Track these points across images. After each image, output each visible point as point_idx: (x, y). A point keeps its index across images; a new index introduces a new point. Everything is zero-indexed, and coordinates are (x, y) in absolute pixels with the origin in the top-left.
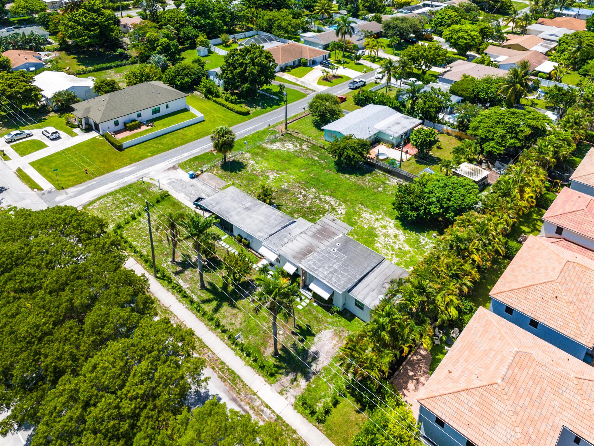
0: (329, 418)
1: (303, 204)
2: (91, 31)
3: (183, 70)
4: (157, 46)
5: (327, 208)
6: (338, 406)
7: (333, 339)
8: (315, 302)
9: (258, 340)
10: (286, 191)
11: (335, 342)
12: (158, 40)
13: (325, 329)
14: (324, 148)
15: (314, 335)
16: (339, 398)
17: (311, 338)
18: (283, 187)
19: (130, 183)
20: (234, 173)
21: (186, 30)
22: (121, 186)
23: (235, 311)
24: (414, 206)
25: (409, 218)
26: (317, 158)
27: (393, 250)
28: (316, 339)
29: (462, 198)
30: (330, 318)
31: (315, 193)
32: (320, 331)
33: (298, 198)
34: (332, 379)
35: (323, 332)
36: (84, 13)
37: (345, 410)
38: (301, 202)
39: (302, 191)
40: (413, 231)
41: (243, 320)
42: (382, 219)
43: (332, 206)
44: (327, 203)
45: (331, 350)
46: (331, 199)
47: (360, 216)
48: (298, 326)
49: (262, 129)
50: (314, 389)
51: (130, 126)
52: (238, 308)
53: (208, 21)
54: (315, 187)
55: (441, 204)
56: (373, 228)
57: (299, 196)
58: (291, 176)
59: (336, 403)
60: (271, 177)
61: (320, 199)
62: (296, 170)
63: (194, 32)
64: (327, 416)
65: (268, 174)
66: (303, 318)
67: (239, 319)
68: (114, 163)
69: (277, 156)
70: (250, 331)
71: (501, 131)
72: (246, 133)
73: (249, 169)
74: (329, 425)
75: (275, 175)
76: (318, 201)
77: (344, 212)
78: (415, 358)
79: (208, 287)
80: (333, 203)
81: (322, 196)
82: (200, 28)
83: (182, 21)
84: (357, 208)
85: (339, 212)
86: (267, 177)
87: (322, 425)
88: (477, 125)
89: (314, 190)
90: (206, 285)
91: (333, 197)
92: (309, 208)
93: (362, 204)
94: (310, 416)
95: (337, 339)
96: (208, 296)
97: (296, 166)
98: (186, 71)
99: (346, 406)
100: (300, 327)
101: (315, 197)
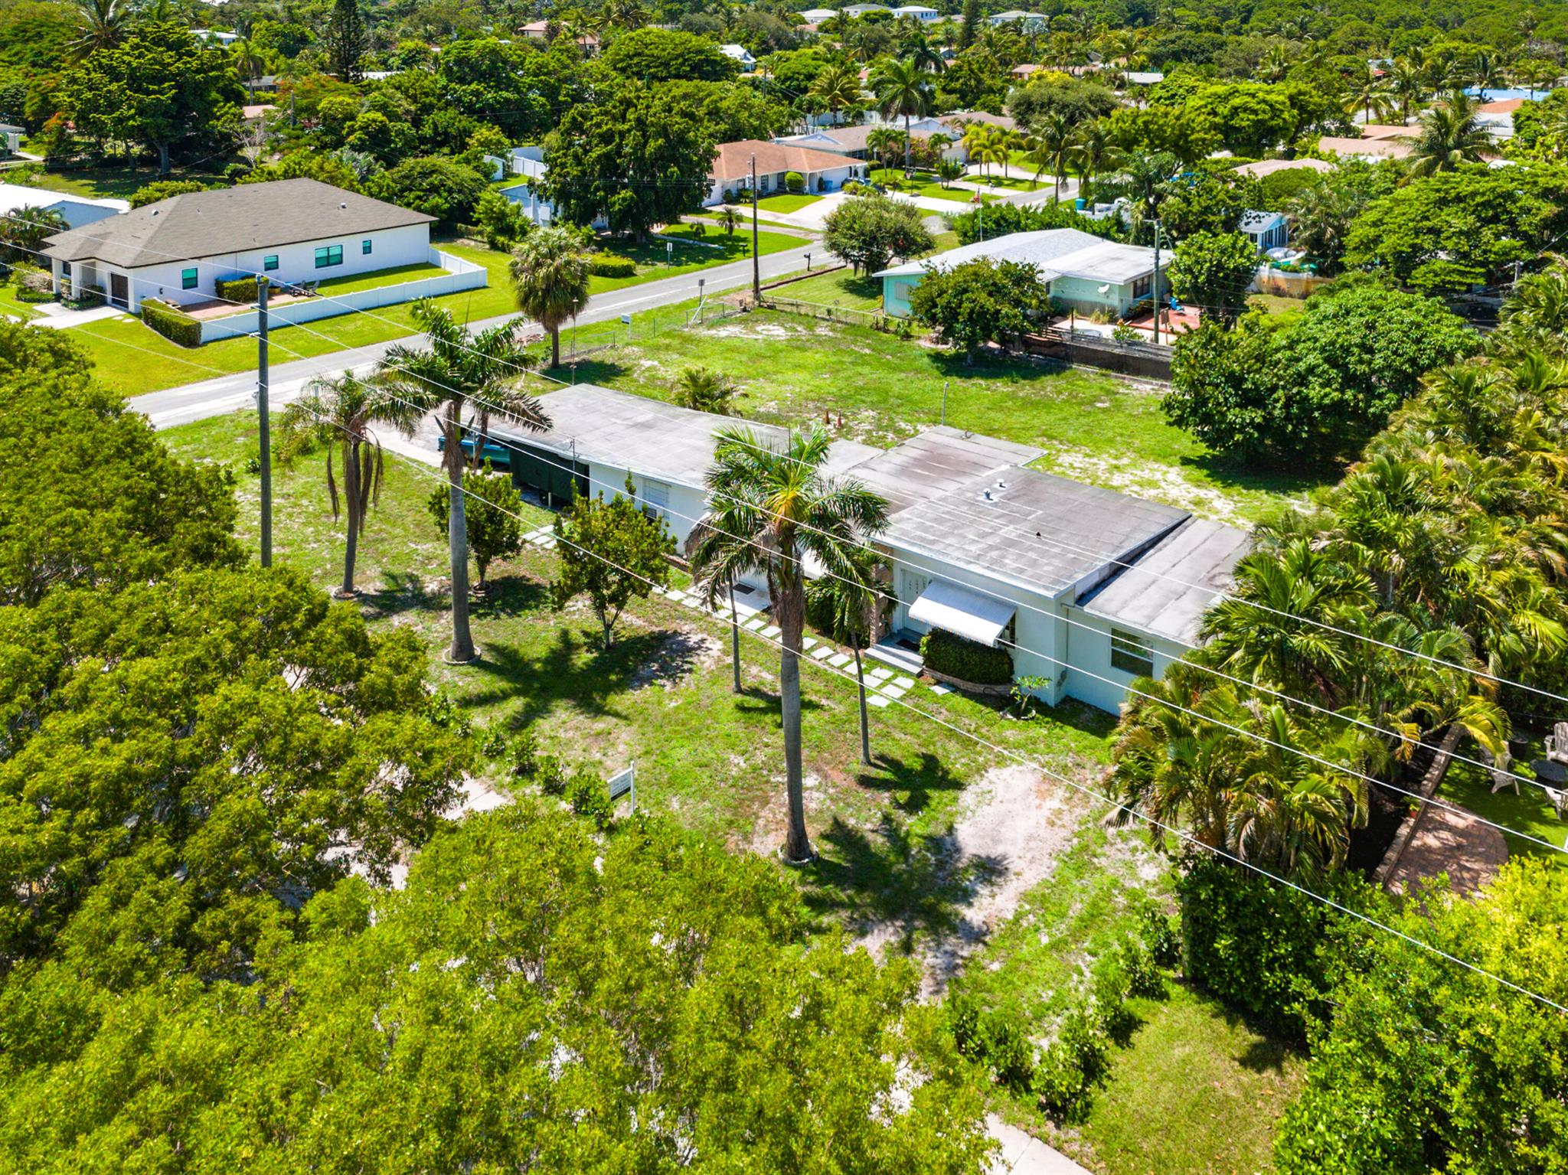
0: (1104, 1097)
2: (148, 93)
3: (425, 175)
4: (352, 131)
6: (1135, 1037)
7: (1042, 795)
8: (939, 683)
9: (712, 811)
11: (1055, 803)
12: (353, 118)
13: (1001, 761)
14: (886, 331)
15: (958, 785)
16: (1136, 1006)
17: (948, 795)
19: (210, 415)
21: (441, 117)
22: (175, 423)
23: (601, 724)
24: (1248, 385)
25: (1238, 437)
26: (867, 351)
28: (967, 798)
29: (1415, 334)
30: (1010, 728)
31: (878, 420)
32: (981, 770)
34: (1077, 935)
35: (992, 773)
36: (136, 47)
37: (1179, 1052)
39: (831, 415)
40: (1258, 488)
41: (641, 750)
45: (1044, 832)
48: (882, 757)
49: (677, 301)
50: (999, 977)
51: (235, 289)
52: (617, 715)
53: (505, 94)
54: (873, 406)
55: (1343, 368)
58: (789, 388)
59: (1122, 1028)
62: (803, 376)
63: (465, 122)
64: (1092, 1088)
66: (898, 735)
67: (621, 748)
68: (160, 374)
69: (733, 350)
70: (671, 784)
71: (1457, 220)
72: (625, 309)
73: (639, 376)
74: (1115, 1130)
78: (1431, 840)
79: (487, 657)
82: (481, 113)
83: (427, 95)
87: (1074, 1132)
88: (1372, 232)
89: (871, 413)
90: (478, 651)
93: (1051, 438)
94: (1005, 1094)
95: (1061, 793)
96: (483, 683)
97: (800, 367)
98: (435, 179)
99: (1174, 1036)
100: (894, 765)
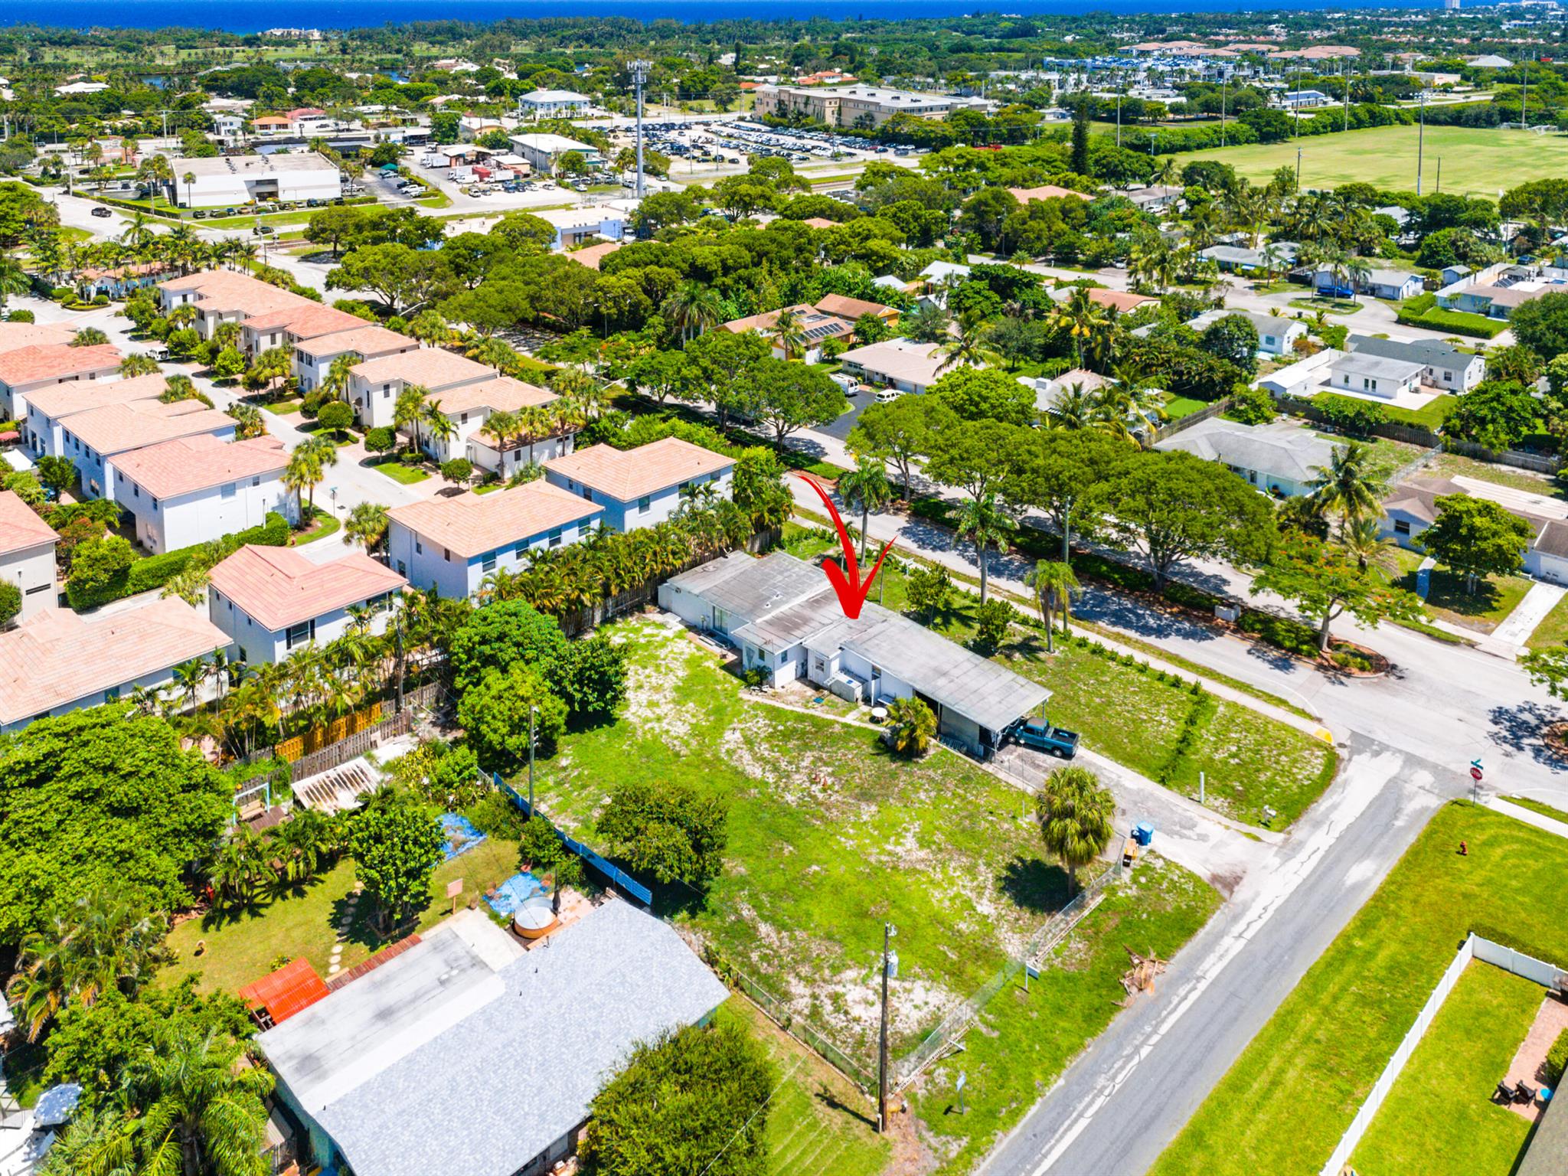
1: (820, 759)
5: (765, 746)
10: (865, 796)
18: (874, 808)
20: (1029, 858)
26: (764, 929)
27: (658, 666)
31: (786, 788)
33: (832, 774)
38: (826, 764)
39: (820, 796)
42: (647, 720)
43: (751, 750)
44: (762, 759)
46: (749, 769)
47: (694, 726)
54: (785, 807)
56: (676, 702)
57: (829, 781)
58: (850, 844)
60: (910, 842)
61: (776, 769)
62: (839, 871)
65: (923, 854)
73: (987, 876)
75: (899, 850)
76: (783, 765)
77: (728, 735)
80: (747, 757)
81: (771, 778)
84: (694, 743)
85: (738, 734)
86: (923, 842)
89: (789, 798)
91: (741, 774)
92: (806, 747)
93: (677, 755)
97: (837, 890)
101: (788, 777)
